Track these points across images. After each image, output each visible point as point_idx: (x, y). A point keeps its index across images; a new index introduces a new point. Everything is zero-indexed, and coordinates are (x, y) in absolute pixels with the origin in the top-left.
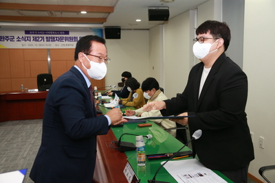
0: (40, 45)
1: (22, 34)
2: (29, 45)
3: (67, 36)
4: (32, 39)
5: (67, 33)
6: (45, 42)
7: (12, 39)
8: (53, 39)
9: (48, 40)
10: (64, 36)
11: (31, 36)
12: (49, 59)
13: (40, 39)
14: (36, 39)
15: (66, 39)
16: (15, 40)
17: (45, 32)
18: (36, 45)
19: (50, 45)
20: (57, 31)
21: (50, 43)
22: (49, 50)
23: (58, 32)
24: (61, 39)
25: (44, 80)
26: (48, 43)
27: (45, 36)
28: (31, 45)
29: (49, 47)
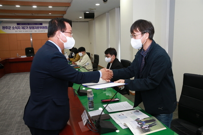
0: (26, 31)
1: (15, 25)
4: (21, 28)
5: (41, 24)
6: (29, 30)
7: (10, 28)
8: (33, 28)
9: (30, 28)
10: (40, 26)
11: (21, 26)
12: (31, 40)
13: (26, 28)
14: (23, 28)
15: (41, 28)
16: (11, 28)
17: (29, 24)
18: (24, 31)
21: (32, 30)
22: (31, 34)
23: (36, 23)
24: (38, 28)
25: (30, 51)
27: (29, 26)
28: (21, 31)
29: (31, 32)
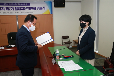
0: (11, 13)
2: (4, 13)
3: (29, 6)
4: (5, 9)
5: (29, 4)
6: (15, 11)
8: (20, 9)
9: (16, 9)
10: (27, 6)
11: (5, 6)
12: (17, 23)
13: (11, 8)
14: (8, 9)
15: (28, 8)
17: (14, 4)
18: (8, 13)
19: (18, 13)
20: (22, 3)
21: (18, 11)
22: (17, 16)
24: (25, 9)
26: (17, 11)
27: (14, 7)
29: (17, 14)
